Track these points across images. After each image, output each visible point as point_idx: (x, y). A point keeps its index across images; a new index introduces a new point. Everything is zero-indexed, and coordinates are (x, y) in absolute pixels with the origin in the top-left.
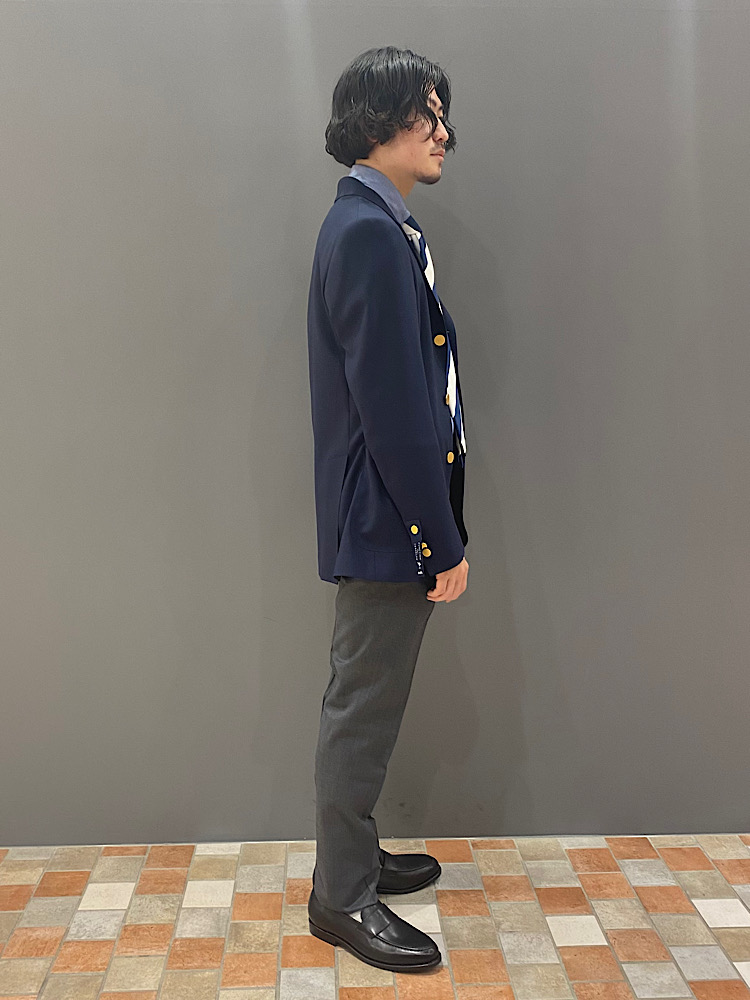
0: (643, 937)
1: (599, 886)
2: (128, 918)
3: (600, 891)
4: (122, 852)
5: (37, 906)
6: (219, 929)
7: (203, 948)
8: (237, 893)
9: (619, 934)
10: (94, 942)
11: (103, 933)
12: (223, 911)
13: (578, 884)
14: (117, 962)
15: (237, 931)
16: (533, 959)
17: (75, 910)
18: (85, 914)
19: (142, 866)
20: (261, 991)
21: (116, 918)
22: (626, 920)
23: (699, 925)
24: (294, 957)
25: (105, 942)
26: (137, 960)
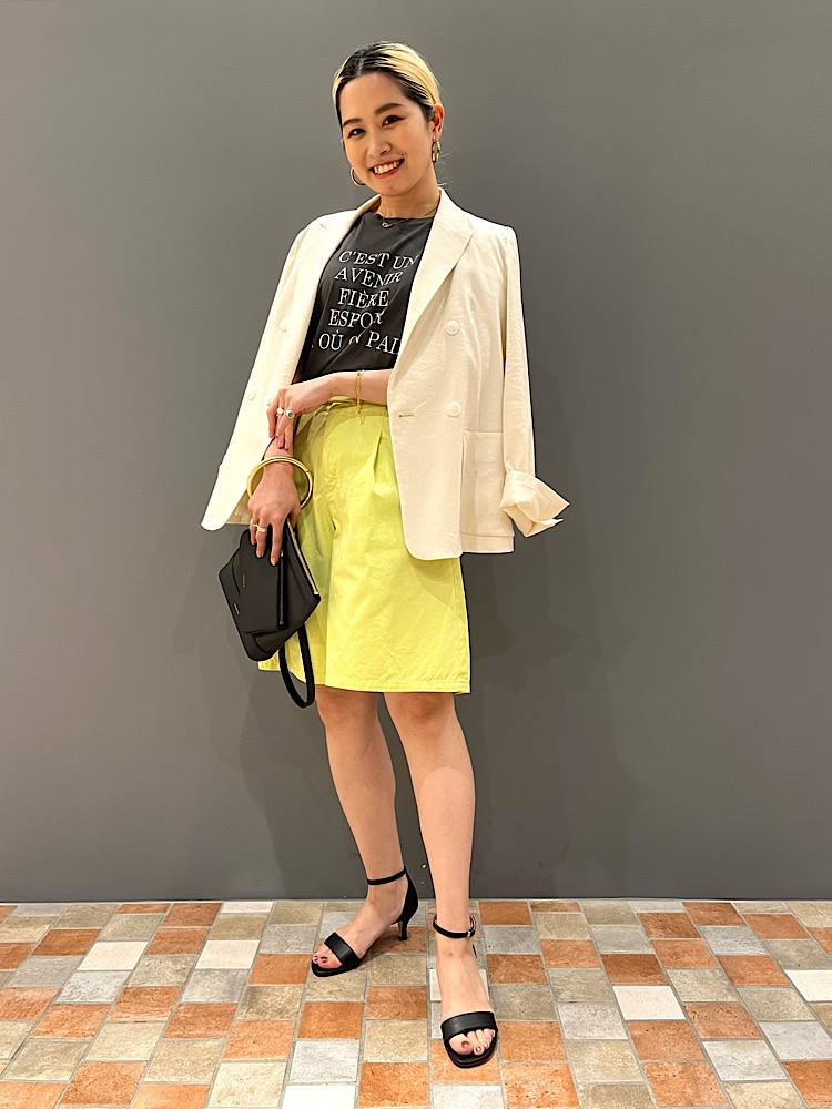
0: (728, 1012)
1: (676, 954)
2: (132, 979)
3: (677, 959)
4: (140, 910)
5: (33, 965)
6: (232, 993)
7: (210, 1014)
8: (264, 955)
9: (701, 1007)
10: (86, 1006)
11: (99, 996)
12: (240, 973)
13: (651, 951)
14: (110, 1028)
15: (252, 996)
16: (596, 1034)
17: (75, 970)
18: (84, 975)
19: (159, 925)
20: (270, 1064)
21: (117, 980)
22: (708, 992)
23: (795, 998)
24: (314, 1027)
25: (100, 1006)
26: (132, 1025)
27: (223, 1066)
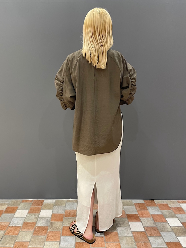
0: (154, 229)
1: (142, 214)
2: (25, 220)
4: (27, 201)
5: (4, 216)
6: (47, 224)
7: (42, 229)
8: (53, 214)
9: (148, 228)
10: (16, 227)
11: (18, 224)
12: (49, 218)
13: (137, 213)
14: (21, 233)
15: (52, 224)
16: (125, 235)
17: (13, 217)
18: (15, 219)
19: (31, 205)
20: (56, 242)
21: (22, 220)
22: (149, 224)
23: (168, 226)
24: (65, 233)
25: (19, 227)
26: (26, 232)
27: (46, 243)
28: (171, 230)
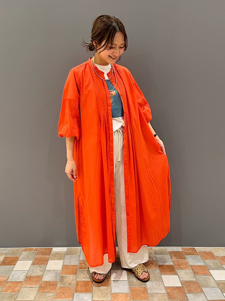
0: (194, 284)
1: (179, 265)
2: (28, 273)
3: (180, 266)
4: (30, 250)
5: (1, 269)
6: (56, 278)
7: (50, 285)
8: (64, 265)
9: (186, 282)
10: (16, 282)
11: (19, 279)
12: (58, 271)
13: (172, 264)
14: (23, 289)
15: (62, 278)
16: (157, 291)
17: (12, 270)
18: (15, 272)
19: (35, 255)
21: (24, 273)
22: (188, 277)
23: (212, 280)
24: (79, 289)
25: (20, 282)
26: (29, 289)
28: (216, 285)
